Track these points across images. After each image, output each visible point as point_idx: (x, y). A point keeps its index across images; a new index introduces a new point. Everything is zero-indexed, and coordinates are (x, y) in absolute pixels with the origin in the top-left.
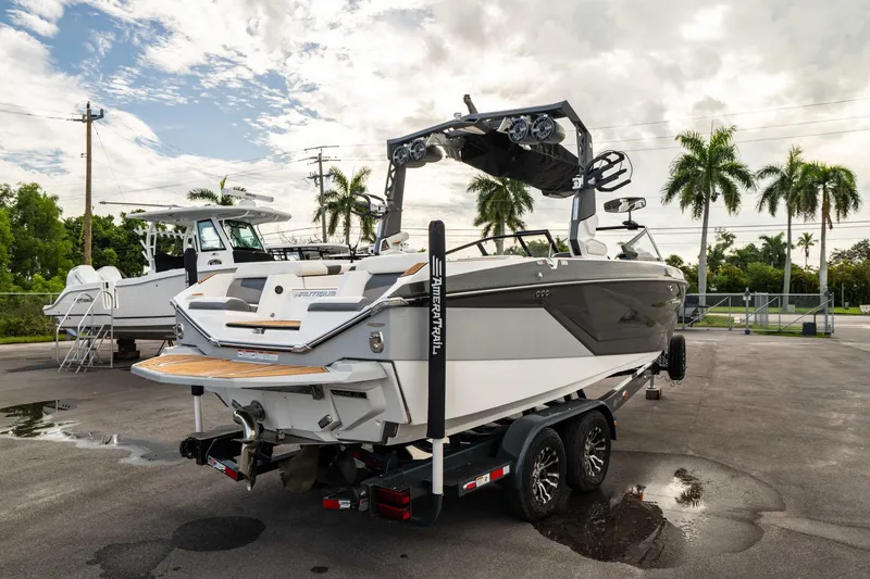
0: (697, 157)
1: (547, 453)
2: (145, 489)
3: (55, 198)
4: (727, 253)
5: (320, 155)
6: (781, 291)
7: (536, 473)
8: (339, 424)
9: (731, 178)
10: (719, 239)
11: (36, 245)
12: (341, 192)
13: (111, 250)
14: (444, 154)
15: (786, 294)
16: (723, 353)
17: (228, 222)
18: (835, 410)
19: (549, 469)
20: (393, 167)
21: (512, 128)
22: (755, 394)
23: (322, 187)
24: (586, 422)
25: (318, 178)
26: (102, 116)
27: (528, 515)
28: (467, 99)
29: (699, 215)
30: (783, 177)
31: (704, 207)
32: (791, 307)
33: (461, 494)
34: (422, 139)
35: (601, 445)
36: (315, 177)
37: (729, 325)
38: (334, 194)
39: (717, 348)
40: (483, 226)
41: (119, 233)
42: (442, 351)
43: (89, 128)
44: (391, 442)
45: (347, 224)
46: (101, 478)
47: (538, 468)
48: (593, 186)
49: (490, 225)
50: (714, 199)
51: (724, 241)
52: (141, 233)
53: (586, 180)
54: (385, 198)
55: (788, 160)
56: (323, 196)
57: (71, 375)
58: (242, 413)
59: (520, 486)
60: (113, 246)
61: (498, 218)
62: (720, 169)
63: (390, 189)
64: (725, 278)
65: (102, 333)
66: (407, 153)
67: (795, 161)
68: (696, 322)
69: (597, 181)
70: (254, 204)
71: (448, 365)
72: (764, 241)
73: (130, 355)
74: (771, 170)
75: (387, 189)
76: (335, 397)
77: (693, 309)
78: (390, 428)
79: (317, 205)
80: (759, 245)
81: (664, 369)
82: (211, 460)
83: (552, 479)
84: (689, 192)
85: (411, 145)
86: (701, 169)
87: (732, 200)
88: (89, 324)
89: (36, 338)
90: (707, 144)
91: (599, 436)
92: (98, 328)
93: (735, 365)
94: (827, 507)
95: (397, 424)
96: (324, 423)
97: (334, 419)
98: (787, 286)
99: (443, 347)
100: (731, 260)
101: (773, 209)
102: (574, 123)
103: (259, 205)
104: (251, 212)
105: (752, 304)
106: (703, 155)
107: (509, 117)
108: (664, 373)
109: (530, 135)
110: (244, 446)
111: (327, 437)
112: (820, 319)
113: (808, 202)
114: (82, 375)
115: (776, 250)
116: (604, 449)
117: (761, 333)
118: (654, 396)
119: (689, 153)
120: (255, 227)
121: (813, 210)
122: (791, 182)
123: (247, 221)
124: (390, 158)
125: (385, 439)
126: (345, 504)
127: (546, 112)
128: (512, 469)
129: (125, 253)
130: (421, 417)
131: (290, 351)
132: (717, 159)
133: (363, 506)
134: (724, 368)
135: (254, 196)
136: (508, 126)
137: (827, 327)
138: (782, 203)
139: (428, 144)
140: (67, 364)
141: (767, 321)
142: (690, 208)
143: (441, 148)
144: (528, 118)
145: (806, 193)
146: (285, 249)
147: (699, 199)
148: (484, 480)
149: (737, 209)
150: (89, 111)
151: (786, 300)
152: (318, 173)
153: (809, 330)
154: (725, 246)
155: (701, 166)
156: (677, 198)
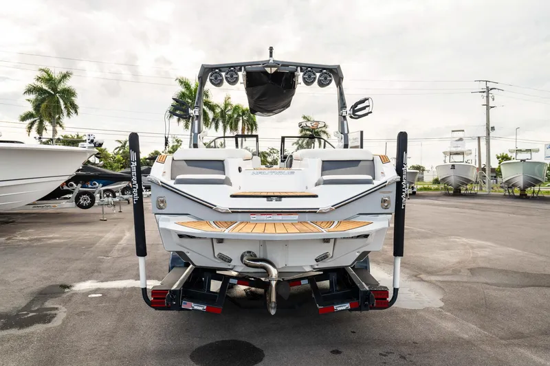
0: (188, 93)
21: (305, 74)
30: (222, 111)
34: (234, 69)
55: (224, 102)
66: (221, 76)
67: (227, 102)
90: (193, 86)
101: (216, 128)
106: (191, 93)
119: (184, 90)
122: (225, 114)
126: (338, 307)
131: (315, 212)
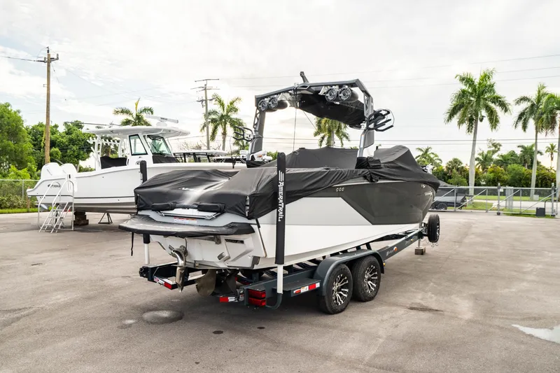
0: (470, 91)
1: (342, 278)
2: (115, 296)
3: (19, 112)
4: (495, 157)
5: (206, 85)
6: (528, 185)
7: (335, 288)
8: (229, 258)
9: (492, 105)
10: (490, 147)
11: (9, 145)
12: (220, 111)
13: (57, 149)
14: (289, 104)
15: (533, 188)
16: (476, 227)
17: (149, 136)
18: (531, 263)
19: (342, 287)
20: (258, 111)
21: (327, 93)
22: (486, 252)
23: (207, 108)
24: (365, 262)
25: (204, 101)
26: (58, 59)
27: (329, 310)
28: (302, 74)
29: (471, 132)
30: (533, 105)
31: (474, 126)
32: (536, 197)
33: (292, 295)
34: (276, 96)
35: (375, 276)
36: (202, 101)
37: (487, 208)
38: (215, 112)
39: (474, 224)
40: (319, 137)
41: (62, 137)
42: (283, 219)
43: (49, 66)
44: (256, 267)
45: (224, 134)
46: (90, 291)
47: (336, 286)
48: (372, 129)
49: (324, 136)
50: (481, 120)
51: (493, 148)
52: (91, 142)
53: (368, 125)
54: (253, 130)
55: (537, 92)
56: (208, 114)
57: (48, 234)
58: (176, 252)
59: (325, 293)
60: (58, 146)
61: (330, 131)
62: (486, 99)
63: (256, 124)
64: (492, 176)
65: (67, 208)
66: (267, 104)
67: (541, 92)
68: (465, 206)
69: (375, 125)
70: (166, 125)
71: (287, 227)
72: (521, 149)
73: (82, 222)
74: (524, 99)
75: (254, 125)
76: (227, 243)
77: (463, 197)
78: (256, 260)
79: (203, 121)
80: (518, 152)
81: (425, 235)
82: (156, 279)
83: (345, 292)
84: (464, 115)
85: (269, 99)
86: (472, 99)
87: (494, 121)
88: (58, 202)
89: (14, 210)
90: (477, 82)
91: (374, 271)
92: (64, 204)
93: (480, 235)
94: (498, 311)
95: (259, 258)
96: (220, 257)
97: (226, 255)
98: (533, 182)
99: (284, 217)
100: (497, 162)
101: (525, 127)
102: (363, 91)
103: (169, 125)
104: (164, 130)
105: (503, 194)
106: (475, 90)
107: (326, 86)
108: (426, 238)
109: (337, 98)
110: (178, 268)
111: (222, 265)
112: (549, 205)
113: (549, 123)
114: (56, 234)
115: (528, 155)
116: (376, 278)
117: (508, 214)
118: (420, 252)
119: (465, 88)
120: (166, 139)
121: (553, 128)
122: (538, 108)
123: (161, 136)
124: (257, 105)
125: (253, 266)
126: (231, 299)
127: (347, 84)
128: (321, 284)
129: (66, 152)
130: (272, 253)
131: (204, 219)
132: (483, 93)
133: (242, 298)
134: (473, 236)
135: (166, 119)
136: (326, 91)
137: (553, 211)
138: (531, 123)
139: (279, 99)
140: (44, 227)
141: (512, 207)
142: (465, 126)
143: (287, 102)
144: (337, 87)
145: (547, 117)
146: (184, 154)
147: (471, 120)
148: (305, 289)
149: (497, 127)
150: (49, 55)
151: (533, 192)
152: (204, 99)
153: (541, 213)
154: (494, 152)
155: (473, 97)
156: (456, 119)
